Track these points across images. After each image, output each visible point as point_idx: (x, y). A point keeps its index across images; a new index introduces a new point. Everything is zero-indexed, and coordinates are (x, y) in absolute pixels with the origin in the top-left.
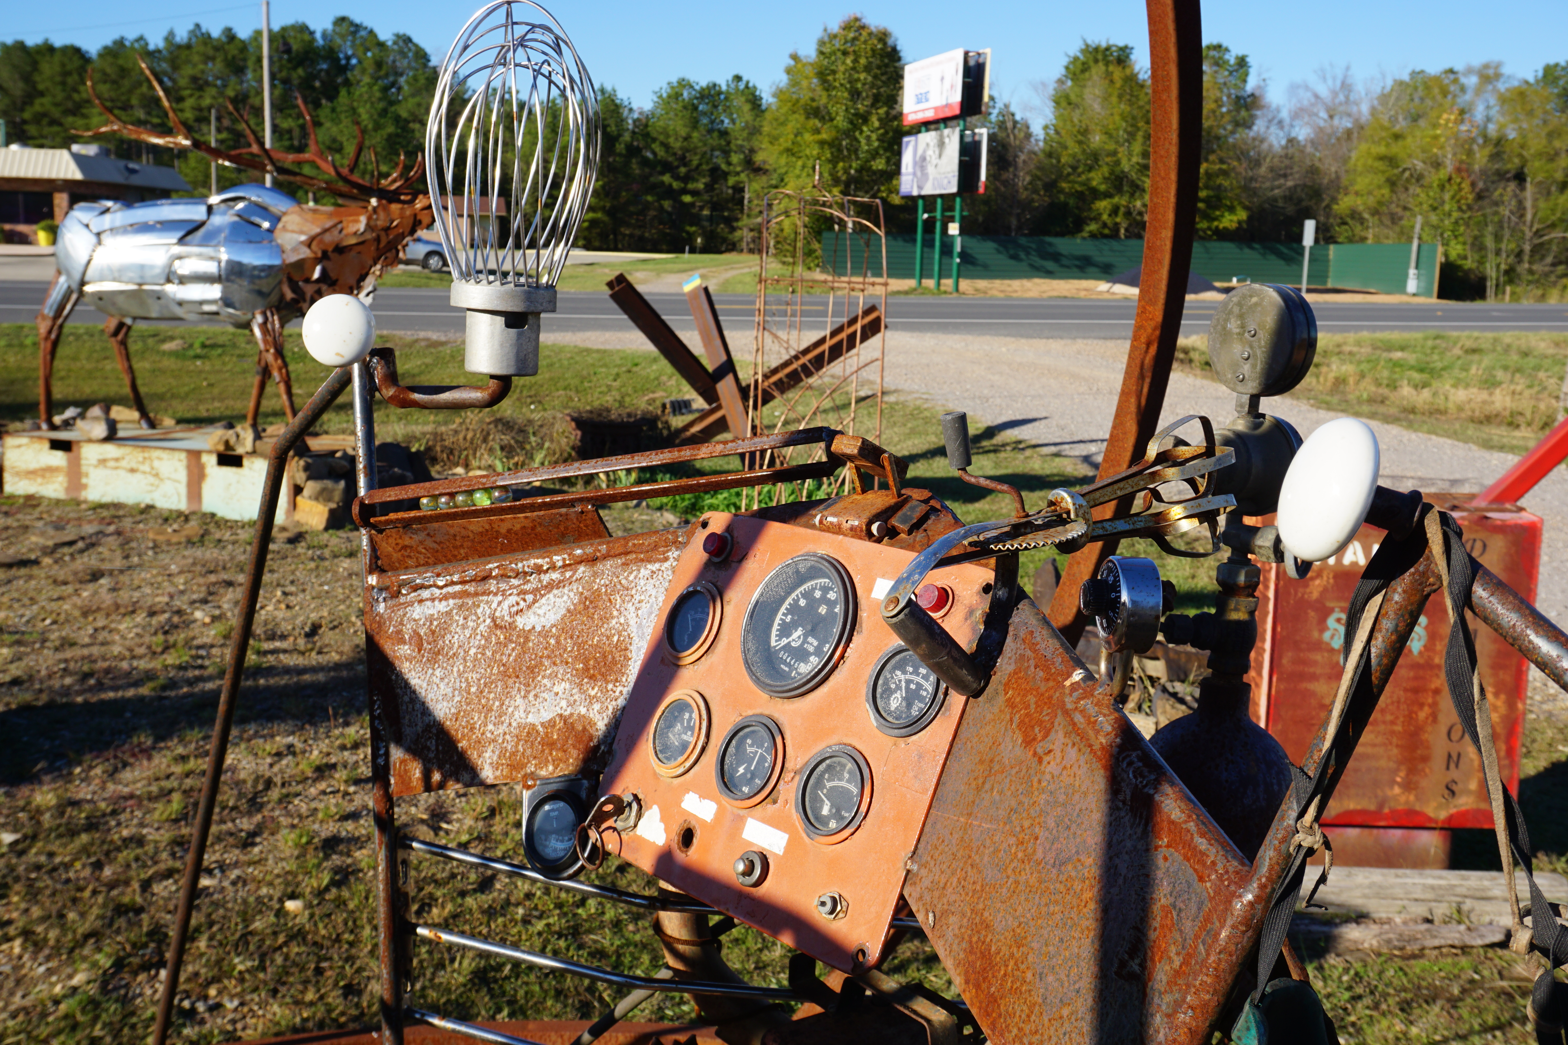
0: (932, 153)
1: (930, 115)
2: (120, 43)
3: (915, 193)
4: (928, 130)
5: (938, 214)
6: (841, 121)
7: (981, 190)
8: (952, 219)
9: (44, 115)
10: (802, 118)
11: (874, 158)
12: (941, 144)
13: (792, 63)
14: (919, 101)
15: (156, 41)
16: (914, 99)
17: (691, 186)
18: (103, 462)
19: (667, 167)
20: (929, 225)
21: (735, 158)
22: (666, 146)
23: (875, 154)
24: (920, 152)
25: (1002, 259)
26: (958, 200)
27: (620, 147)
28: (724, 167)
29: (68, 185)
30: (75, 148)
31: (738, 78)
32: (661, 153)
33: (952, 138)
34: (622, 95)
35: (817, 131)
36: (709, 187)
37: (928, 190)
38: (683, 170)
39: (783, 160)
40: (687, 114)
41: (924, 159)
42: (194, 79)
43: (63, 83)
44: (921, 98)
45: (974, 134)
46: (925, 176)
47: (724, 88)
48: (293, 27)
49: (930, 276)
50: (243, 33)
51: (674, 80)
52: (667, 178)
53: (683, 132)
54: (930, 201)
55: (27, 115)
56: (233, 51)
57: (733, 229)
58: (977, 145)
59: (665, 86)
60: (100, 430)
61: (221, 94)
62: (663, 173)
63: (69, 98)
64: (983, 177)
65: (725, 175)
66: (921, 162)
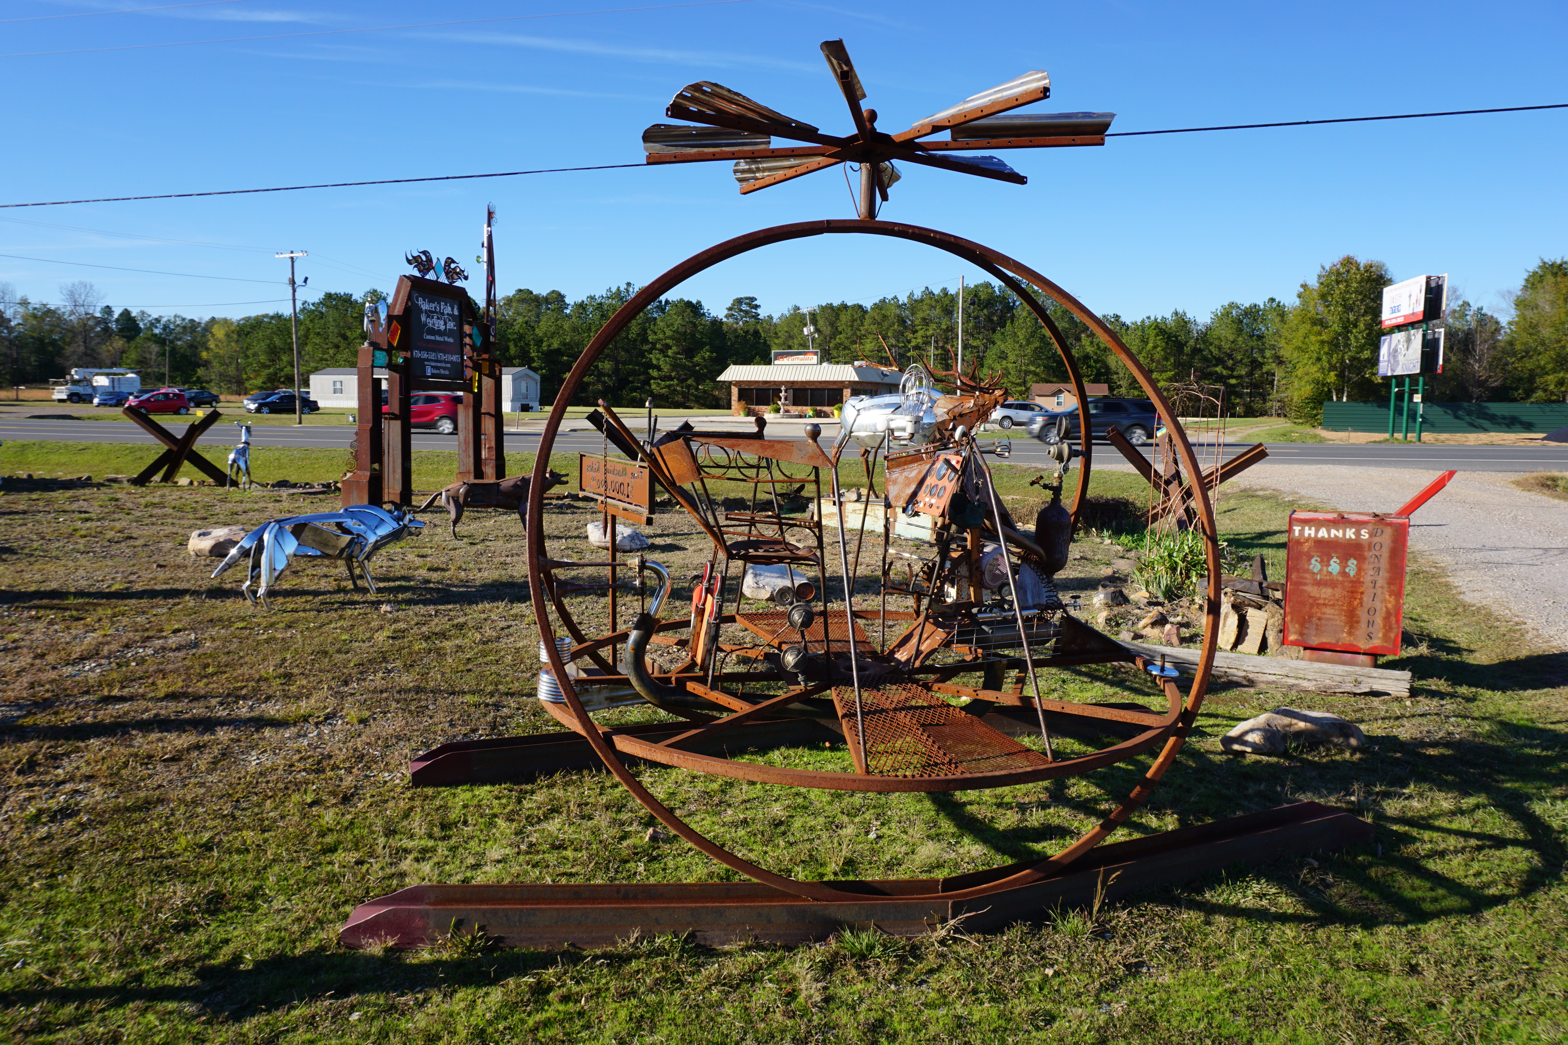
0: (1402, 347)
1: (1401, 321)
2: (883, 301)
3: (1389, 374)
4: (1400, 331)
5: (1406, 388)
6: (1336, 327)
7: (1439, 371)
8: (1416, 392)
9: (840, 344)
10: (1308, 326)
11: (1362, 351)
12: (1409, 341)
13: (1302, 290)
14: (1393, 312)
15: (903, 299)
16: (1389, 310)
17: (1235, 373)
18: (854, 511)
19: (1220, 361)
20: (1400, 396)
21: (1268, 353)
22: (1220, 348)
23: (1361, 348)
24: (1393, 346)
25: (1450, 418)
26: (1421, 379)
27: (1187, 350)
28: (1260, 359)
29: (851, 384)
30: (856, 363)
31: (1272, 300)
32: (1215, 352)
33: (1417, 337)
34: (1190, 315)
35: (1319, 334)
36: (1250, 374)
37: (1398, 372)
38: (1230, 363)
39: (1295, 354)
40: (1235, 326)
41: (1396, 351)
42: (924, 319)
43: (852, 326)
44: (1394, 310)
45: (1434, 333)
46: (1397, 362)
47: (1262, 307)
48: (981, 285)
49: (1400, 431)
50: (952, 291)
51: (1226, 304)
52: (1218, 369)
53: (1231, 338)
54: (1400, 380)
55: (831, 345)
56: (946, 301)
57: (1265, 401)
58: (1436, 341)
59: (1219, 308)
60: (854, 497)
61: (939, 327)
62: (1216, 366)
63: (855, 334)
64: (1441, 362)
65: (1261, 365)
66: (1394, 353)
